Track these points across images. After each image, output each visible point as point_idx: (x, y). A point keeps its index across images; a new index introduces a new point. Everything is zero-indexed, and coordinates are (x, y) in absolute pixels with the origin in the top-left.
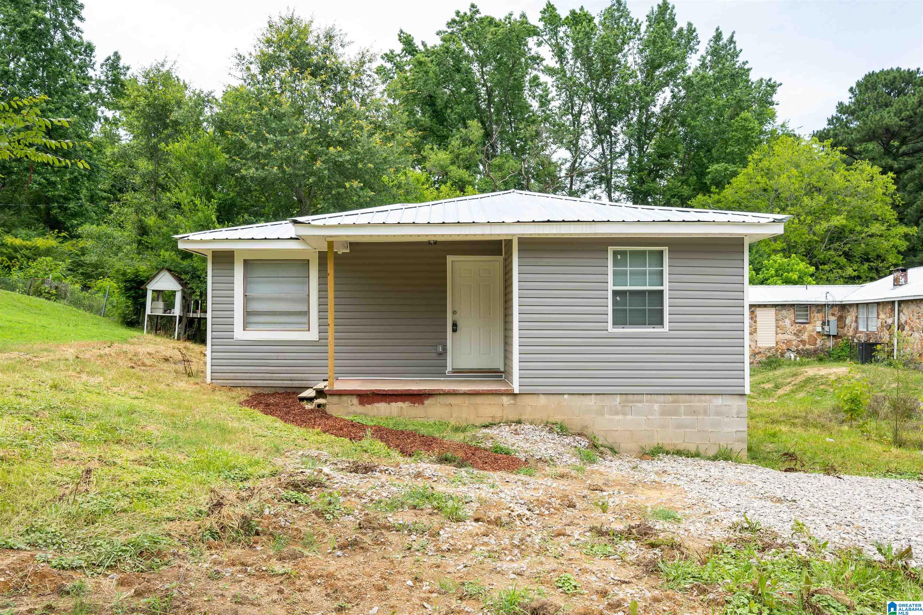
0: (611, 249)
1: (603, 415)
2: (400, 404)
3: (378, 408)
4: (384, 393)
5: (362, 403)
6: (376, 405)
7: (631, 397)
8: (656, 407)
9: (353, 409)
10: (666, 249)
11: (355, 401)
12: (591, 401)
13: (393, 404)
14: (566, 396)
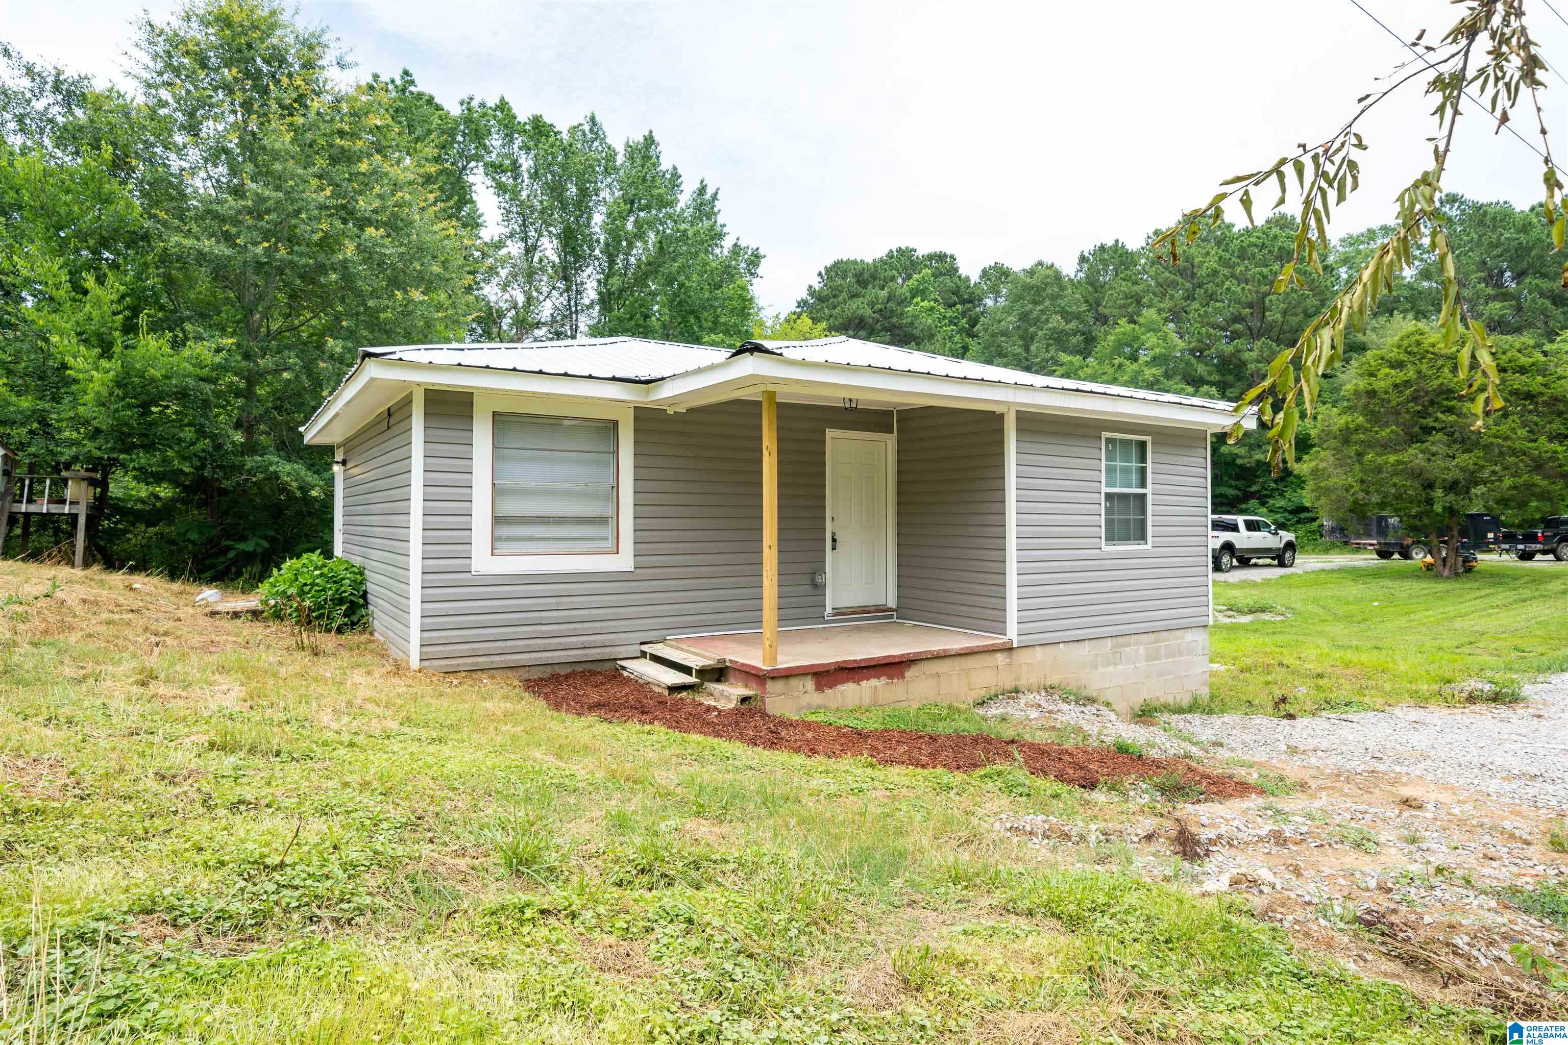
0: (1105, 434)
1: (1096, 667)
2: (873, 682)
3: (843, 692)
4: (855, 665)
5: (819, 688)
6: (841, 688)
7: (1120, 639)
8: (1142, 650)
9: (805, 700)
10: (1148, 439)
11: (809, 684)
12: (1084, 650)
13: (864, 683)
14: (1061, 645)
